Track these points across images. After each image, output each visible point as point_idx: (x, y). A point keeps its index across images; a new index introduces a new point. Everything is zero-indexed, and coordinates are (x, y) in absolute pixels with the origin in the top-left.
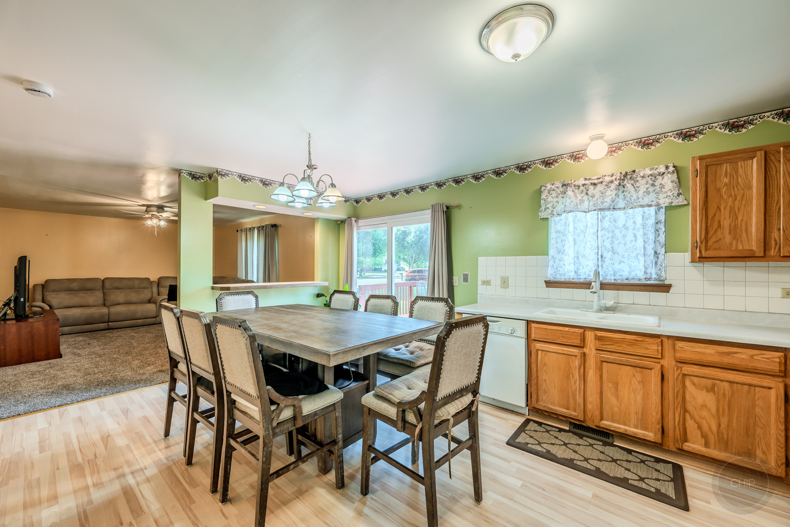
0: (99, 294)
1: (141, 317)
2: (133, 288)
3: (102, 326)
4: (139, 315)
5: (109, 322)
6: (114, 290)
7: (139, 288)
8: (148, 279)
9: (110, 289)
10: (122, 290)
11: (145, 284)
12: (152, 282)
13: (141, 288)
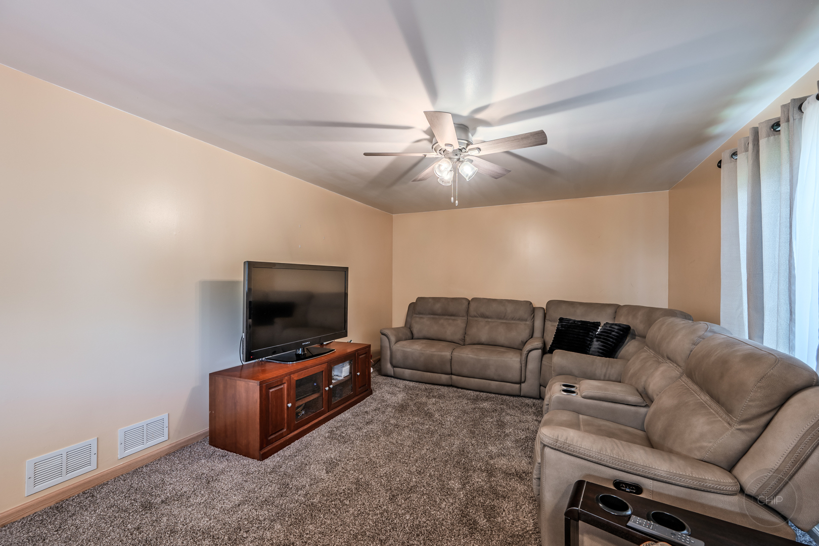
0: (460, 323)
1: (496, 378)
2: (504, 318)
3: (444, 378)
4: (491, 372)
5: (452, 374)
6: (480, 319)
7: (513, 319)
8: (531, 303)
9: (475, 317)
10: (490, 320)
11: (523, 312)
12: (533, 310)
13: (515, 320)
